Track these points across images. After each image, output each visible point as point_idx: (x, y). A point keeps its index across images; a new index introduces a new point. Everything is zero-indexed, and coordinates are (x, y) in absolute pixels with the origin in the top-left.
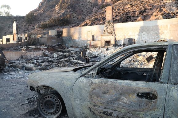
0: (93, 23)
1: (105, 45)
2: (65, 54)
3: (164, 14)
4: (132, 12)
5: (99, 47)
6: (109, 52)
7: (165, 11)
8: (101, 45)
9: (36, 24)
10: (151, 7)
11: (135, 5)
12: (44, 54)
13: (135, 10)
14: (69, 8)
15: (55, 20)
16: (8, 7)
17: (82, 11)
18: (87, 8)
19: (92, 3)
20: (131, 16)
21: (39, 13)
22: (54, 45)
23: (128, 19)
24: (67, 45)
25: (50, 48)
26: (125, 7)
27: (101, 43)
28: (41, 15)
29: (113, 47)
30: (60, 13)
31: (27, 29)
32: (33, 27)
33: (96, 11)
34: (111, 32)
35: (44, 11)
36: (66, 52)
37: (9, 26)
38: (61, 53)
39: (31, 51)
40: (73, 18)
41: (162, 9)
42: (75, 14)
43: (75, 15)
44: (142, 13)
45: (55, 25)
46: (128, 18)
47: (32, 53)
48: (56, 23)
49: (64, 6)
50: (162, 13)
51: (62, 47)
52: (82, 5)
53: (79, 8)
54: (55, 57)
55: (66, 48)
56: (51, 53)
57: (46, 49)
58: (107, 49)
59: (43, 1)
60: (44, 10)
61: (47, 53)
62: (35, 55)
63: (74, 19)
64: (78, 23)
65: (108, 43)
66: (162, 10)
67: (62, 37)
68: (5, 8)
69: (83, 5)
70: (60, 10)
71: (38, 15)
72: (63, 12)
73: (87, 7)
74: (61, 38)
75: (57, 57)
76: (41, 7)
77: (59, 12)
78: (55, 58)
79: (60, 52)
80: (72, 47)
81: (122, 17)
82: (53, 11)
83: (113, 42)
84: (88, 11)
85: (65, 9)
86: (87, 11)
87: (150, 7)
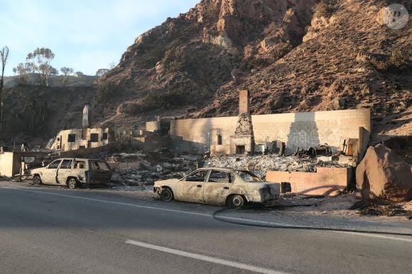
0: (225, 108)
1: (237, 152)
2: (174, 165)
3: (344, 96)
4: (295, 89)
5: (227, 155)
6: (239, 163)
7: (347, 91)
8: (231, 152)
9: (117, 104)
10: (328, 81)
11: (304, 73)
12: (141, 165)
13: (299, 84)
14: (182, 70)
15: (155, 98)
16: (47, 53)
17: (210, 74)
18: (220, 68)
19: (231, 55)
20: (292, 97)
21: (124, 80)
22: (156, 151)
23: (285, 103)
24: (177, 148)
25: (150, 155)
26: (286, 77)
27: (231, 149)
28: (127, 83)
29: (247, 155)
30: (164, 80)
31: (101, 112)
32: (113, 109)
33: (239, 74)
34: (247, 131)
35: (133, 75)
36: (175, 162)
37: (65, 107)
38: (167, 165)
39: (124, 162)
40: (191, 90)
41: (343, 86)
42: (196, 82)
43: (195, 84)
44: (311, 92)
45: (155, 108)
46: (287, 100)
47: (125, 164)
48: (157, 103)
49: (173, 66)
50: (342, 94)
51: (169, 153)
52: (211, 59)
53: (203, 67)
54: (158, 170)
55: (176, 154)
56: (153, 165)
57: (144, 158)
58: (238, 160)
59: (129, 51)
60: (133, 73)
61: (147, 164)
62: (130, 167)
63: (194, 93)
64: (199, 103)
65: (241, 149)
66: (343, 89)
67: (169, 136)
68: (41, 55)
69: (212, 61)
70: (164, 73)
71: (121, 83)
72: (171, 78)
73: (222, 65)
74: (166, 136)
75: (162, 171)
76: (126, 63)
77: (163, 78)
78: (159, 172)
79: (166, 162)
80: (186, 153)
81: (274, 101)
82: (150, 74)
83: (248, 148)
84: (222, 75)
85: (176, 70)
86: (220, 73)
87: (325, 81)
